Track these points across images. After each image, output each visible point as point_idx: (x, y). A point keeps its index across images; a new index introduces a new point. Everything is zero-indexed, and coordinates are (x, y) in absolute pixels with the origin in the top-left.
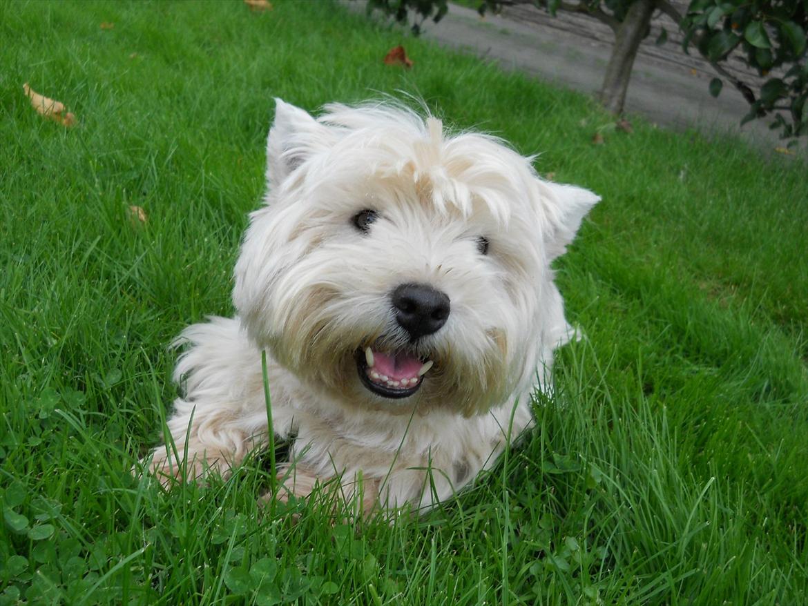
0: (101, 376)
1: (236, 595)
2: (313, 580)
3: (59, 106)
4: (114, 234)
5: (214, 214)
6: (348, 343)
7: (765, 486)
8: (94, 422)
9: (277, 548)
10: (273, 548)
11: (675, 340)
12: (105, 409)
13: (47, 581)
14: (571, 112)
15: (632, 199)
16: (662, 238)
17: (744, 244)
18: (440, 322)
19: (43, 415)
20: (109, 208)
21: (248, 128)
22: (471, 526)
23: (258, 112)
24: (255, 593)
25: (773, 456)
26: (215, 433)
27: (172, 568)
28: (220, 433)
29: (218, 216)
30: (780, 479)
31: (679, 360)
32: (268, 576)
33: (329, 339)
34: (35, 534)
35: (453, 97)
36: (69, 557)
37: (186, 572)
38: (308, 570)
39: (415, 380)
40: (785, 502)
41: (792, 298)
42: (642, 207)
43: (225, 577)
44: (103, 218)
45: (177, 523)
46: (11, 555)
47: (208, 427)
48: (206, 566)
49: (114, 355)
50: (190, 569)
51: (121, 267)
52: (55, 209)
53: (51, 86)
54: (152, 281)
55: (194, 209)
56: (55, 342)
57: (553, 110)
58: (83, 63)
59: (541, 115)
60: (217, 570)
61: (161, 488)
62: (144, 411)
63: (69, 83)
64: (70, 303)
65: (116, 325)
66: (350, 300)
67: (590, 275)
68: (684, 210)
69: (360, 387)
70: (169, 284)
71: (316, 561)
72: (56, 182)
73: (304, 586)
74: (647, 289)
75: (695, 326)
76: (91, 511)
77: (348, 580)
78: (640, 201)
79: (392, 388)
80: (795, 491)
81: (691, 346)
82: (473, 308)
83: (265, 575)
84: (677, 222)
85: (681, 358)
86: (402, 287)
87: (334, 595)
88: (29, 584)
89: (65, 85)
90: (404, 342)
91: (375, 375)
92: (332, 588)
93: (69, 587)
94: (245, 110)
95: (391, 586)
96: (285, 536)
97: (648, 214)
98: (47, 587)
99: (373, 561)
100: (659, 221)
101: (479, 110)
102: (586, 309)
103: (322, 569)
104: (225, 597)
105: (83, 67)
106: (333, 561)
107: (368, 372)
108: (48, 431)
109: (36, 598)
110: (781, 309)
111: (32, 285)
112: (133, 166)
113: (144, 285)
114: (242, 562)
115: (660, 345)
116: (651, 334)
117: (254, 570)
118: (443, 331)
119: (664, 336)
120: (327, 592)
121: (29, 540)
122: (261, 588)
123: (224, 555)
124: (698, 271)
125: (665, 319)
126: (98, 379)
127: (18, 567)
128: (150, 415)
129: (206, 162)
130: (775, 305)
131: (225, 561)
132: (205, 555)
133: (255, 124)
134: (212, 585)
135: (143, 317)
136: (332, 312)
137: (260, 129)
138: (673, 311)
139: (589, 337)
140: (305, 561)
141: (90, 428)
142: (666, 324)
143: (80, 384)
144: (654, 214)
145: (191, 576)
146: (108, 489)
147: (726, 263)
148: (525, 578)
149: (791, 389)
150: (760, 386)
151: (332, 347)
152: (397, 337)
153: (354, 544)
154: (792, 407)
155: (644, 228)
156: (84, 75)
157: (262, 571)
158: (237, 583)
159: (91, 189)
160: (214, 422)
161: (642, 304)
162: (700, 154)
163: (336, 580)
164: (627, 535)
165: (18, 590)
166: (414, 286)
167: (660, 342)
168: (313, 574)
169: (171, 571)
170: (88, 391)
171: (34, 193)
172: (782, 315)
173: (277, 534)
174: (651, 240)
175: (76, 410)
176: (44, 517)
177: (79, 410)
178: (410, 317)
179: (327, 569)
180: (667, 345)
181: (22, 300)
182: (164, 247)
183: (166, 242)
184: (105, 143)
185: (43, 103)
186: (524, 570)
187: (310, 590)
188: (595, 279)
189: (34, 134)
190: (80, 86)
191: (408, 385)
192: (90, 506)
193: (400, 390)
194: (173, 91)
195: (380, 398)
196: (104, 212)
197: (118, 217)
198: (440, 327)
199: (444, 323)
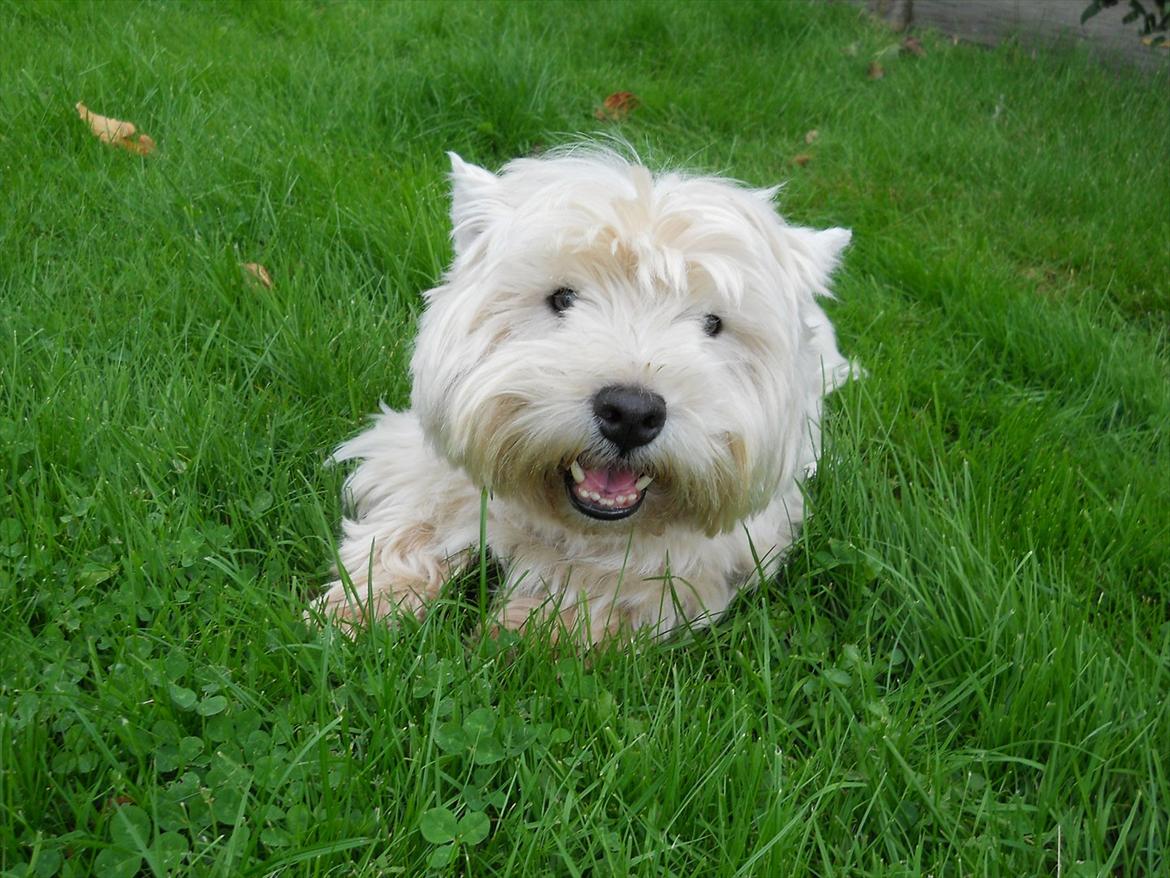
0: (247, 503)
1: (451, 754)
2: (540, 728)
3: (129, 127)
4: (233, 307)
5: (357, 260)
6: (546, 461)
7: (1108, 548)
8: (247, 561)
9: (492, 694)
10: (488, 697)
11: (991, 359)
12: (258, 543)
13: (228, 761)
14: (835, 36)
15: (927, 159)
16: (972, 211)
17: (1085, 209)
18: (654, 430)
19: (187, 563)
20: (220, 271)
21: (384, 120)
22: (729, 642)
23: (396, 96)
24: (473, 750)
25: (1118, 509)
26: (402, 557)
27: (371, 732)
28: (408, 557)
29: (363, 262)
30: (1127, 537)
31: (998, 385)
32: (485, 730)
33: (523, 459)
34: (206, 709)
35: (665, 32)
36: (249, 732)
37: (387, 733)
38: (531, 716)
39: (633, 497)
40: (1136, 567)
41: (1154, 280)
42: (942, 168)
43: (435, 735)
44: (215, 288)
45: (370, 678)
46: (182, 737)
47: (392, 551)
48: (411, 725)
49: (259, 473)
50: (393, 730)
51: (247, 351)
52: (150, 280)
53: (113, 100)
54: (290, 365)
55: (331, 258)
56: (184, 465)
57: (809, 34)
58: (149, 59)
59: (793, 44)
60: (425, 728)
61: (345, 638)
62: (305, 540)
63: (135, 92)
64: (194, 411)
65: (256, 431)
66: (544, 410)
67: (873, 278)
68: (1000, 167)
69: (569, 508)
70: (314, 369)
71: (541, 705)
72: (142, 240)
73: (530, 737)
74: (950, 293)
75: (1016, 337)
76: (265, 675)
77: (581, 725)
78: (938, 162)
79: (605, 508)
80: (1147, 551)
81: (1014, 365)
82: (694, 410)
83: (482, 729)
84: (991, 185)
85: (1001, 382)
86: (605, 391)
87: (566, 744)
88: (208, 768)
89: (131, 94)
90: (612, 457)
91: (584, 494)
92: (563, 736)
93: (256, 767)
94: (377, 93)
95: (633, 725)
96: (500, 679)
97: (950, 178)
98: (230, 768)
99: (609, 699)
100: (967, 187)
101: (704, 48)
102: (869, 328)
103: (548, 713)
104: (438, 759)
105: (150, 66)
106: (560, 704)
107: (575, 489)
108: (195, 582)
109: (220, 783)
110: (1139, 296)
111: (142, 390)
112: (239, 204)
113: (281, 371)
114: (454, 716)
115: (971, 369)
116: (958, 355)
117: (468, 723)
118: (658, 441)
119: (975, 355)
120: (558, 740)
121: (201, 717)
122: (480, 743)
123: (431, 710)
124: (1023, 255)
125: (975, 331)
126: (245, 508)
127: (192, 750)
128: (315, 545)
129: (338, 192)
130: (1131, 291)
131: (433, 717)
132: (408, 713)
133: (394, 112)
134: (421, 746)
135: (286, 416)
136: (524, 425)
137: (402, 120)
138: (985, 320)
139: (870, 370)
140: (527, 707)
141: (244, 571)
142: (977, 338)
143: (222, 514)
144: (959, 178)
145: (396, 740)
146: (282, 647)
147: (1062, 237)
148: (800, 698)
149: (1150, 410)
150: (1109, 409)
151: (530, 466)
152: (603, 453)
153: (584, 681)
154: (1152, 434)
155: (945, 200)
156: (153, 78)
157: (477, 724)
158: (450, 741)
159: (192, 248)
160: (398, 543)
161: (944, 311)
162: (1022, 77)
163: (566, 724)
164: (925, 633)
165: (197, 777)
166: (618, 389)
167: (970, 364)
168: (538, 721)
169: (370, 735)
170: (235, 524)
171: (117, 259)
172: (1141, 303)
173: (490, 678)
174: (956, 217)
175: (223, 549)
176: (213, 688)
177: (228, 550)
178: (616, 427)
179: (555, 712)
180: (981, 365)
181: (132, 413)
182: (300, 317)
183: (301, 309)
184: (198, 177)
185: (107, 127)
186: (796, 689)
187: (537, 740)
188: (880, 284)
189: (102, 176)
190: (151, 93)
191: (625, 504)
192: (263, 668)
193: (616, 510)
194: (276, 81)
195: (592, 520)
196: (214, 278)
197: (233, 282)
198: (654, 437)
199: (659, 432)
